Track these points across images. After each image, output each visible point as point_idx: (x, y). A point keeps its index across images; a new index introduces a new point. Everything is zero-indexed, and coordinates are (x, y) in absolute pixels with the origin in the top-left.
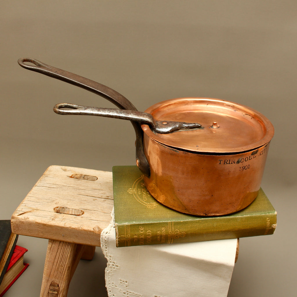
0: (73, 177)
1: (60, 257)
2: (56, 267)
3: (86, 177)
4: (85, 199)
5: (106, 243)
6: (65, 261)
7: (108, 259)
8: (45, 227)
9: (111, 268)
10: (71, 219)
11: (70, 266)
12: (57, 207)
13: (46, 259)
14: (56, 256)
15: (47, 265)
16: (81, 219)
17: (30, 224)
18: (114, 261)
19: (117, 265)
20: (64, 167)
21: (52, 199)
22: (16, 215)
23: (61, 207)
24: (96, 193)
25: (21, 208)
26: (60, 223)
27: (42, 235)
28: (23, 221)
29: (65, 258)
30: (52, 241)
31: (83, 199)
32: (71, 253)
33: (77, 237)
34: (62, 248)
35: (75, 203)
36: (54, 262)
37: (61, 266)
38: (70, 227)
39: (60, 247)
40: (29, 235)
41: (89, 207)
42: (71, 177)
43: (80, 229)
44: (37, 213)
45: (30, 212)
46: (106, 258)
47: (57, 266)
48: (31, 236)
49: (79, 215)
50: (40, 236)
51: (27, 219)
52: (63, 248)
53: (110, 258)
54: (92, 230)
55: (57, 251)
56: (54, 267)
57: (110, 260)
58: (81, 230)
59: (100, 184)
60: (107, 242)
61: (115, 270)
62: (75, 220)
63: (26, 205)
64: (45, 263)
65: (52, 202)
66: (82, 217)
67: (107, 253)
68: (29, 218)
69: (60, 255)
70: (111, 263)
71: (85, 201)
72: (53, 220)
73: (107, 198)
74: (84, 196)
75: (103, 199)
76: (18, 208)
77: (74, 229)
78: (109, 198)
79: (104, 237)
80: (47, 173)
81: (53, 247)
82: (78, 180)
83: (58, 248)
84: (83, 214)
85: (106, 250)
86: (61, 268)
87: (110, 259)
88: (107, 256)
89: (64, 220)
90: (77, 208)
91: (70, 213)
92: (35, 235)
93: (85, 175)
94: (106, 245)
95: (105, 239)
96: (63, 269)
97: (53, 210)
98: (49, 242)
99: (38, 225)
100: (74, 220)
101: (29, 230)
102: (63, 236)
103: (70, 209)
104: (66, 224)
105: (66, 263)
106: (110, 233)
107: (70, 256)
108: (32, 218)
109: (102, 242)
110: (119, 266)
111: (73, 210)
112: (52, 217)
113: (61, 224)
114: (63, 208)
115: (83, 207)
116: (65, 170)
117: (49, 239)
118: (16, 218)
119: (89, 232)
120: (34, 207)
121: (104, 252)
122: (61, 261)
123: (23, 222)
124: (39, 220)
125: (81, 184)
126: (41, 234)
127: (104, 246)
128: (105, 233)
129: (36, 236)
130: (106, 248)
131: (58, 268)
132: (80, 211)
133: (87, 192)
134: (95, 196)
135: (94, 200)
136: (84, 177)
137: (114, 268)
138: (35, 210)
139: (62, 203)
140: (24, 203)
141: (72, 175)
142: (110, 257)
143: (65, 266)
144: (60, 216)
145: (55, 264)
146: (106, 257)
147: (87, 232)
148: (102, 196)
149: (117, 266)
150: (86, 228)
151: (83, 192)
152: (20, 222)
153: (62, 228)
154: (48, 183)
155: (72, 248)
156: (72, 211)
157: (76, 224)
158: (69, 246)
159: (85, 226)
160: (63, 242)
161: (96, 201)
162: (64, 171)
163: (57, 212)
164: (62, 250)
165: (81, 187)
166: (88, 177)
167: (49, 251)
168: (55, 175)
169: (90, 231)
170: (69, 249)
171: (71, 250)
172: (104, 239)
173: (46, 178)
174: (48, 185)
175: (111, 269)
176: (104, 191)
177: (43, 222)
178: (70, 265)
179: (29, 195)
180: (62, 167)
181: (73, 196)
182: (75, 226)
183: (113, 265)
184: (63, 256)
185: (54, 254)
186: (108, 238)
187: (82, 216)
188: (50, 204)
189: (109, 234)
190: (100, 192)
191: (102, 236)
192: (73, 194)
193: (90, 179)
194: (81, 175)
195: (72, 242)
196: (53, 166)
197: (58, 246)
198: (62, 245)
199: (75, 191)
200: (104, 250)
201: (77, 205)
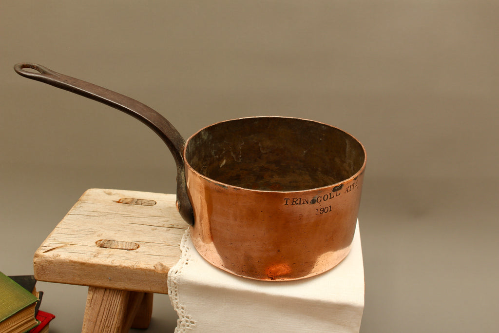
0: (121, 201)
1: (105, 313)
2: (99, 328)
3: (139, 202)
4: (140, 229)
5: (176, 288)
6: (113, 319)
7: (179, 311)
8: (83, 267)
9: (184, 326)
10: (121, 255)
11: (119, 327)
12: (101, 240)
13: (85, 317)
14: (99, 311)
15: (86, 326)
16: (136, 254)
17: (62, 264)
18: (188, 315)
19: (192, 320)
20: (107, 190)
21: (92, 230)
22: (40, 252)
23: (106, 240)
24: (155, 222)
25: (48, 243)
26: (105, 260)
27: (79, 279)
28: (51, 259)
29: (113, 314)
30: (94, 288)
31: (137, 229)
32: (121, 306)
33: (130, 280)
34: (107, 299)
35: (126, 235)
36: (96, 321)
37: (107, 326)
38: (120, 266)
39: (105, 298)
40: (61, 281)
41: (146, 239)
42: (119, 202)
43: (135, 267)
44: (72, 248)
45: (61, 247)
46: (176, 312)
47: (101, 327)
48: (63, 282)
49: (133, 249)
50: (76, 282)
51: (57, 256)
52: (109, 299)
53: (182, 310)
54: (153, 268)
55: (101, 304)
56: (97, 328)
57: (182, 314)
58: (137, 269)
59: (160, 209)
60: (178, 285)
61: (190, 330)
62: (128, 256)
63: (54, 239)
64: (84, 323)
65: (93, 234)
66: (137, 252)
67: (177, 303)
68: (59, 256)
69: (106, 310)
70: (183, 319)
71: (141, 232)
72: (95, 256)
73: (172, 227)
74: (138, 225)
75: (166, 229)
76: (44, 243)
77: (126, 267)
78: (174, 226)
79: (172, 278)
80: (83, 198)
81: (94, 298)
82: (130, 206)
83: (103, 300)
84: (138, 248)
85: (176, 299)
86: (107, 330)
87: (183, 312)
88: (178, 308)
89: (111, 257)
90: (129, 240)
91: (120, 248)
92: (69, 282)
93: (138, 199)
94: (176, 291)
95: (175, 281)
96: (109, 331)
97: (95, 244)
98: (89, 290)
99: (73, 264)
100: (126, 255)
101: (60, 273)
102: (110, 280)
103: (119, 243)
104: (115, 262)
105: (114, 322)
106: (180, 272)
107: (120, 311)
108: (64, 255)
109: (170, 286)
110: (196, 321)
111: (124, 243)
112: (94, 253)
113: (107, 262)
114: (109, 241)
115: (138, 240)
116: (109, 194)
117: (90, 286)
118: (42, 256)
119: (147, 272)
120: (67, 241)
121: (173, 301)
122: (107, 319)
123: (50, 262)
124: (75, 258)
125: (132, 210)
126: (77, 279)
127: (173, 292)
128: (174, 273)
129: (71, 282)
130: (176, 295)
131: (102, 330)
132: (134, 244)
133: (142, 220)
134: (154, 225)
135: (153, 230)
136: (138, 202)
137: (188, 326)
138: (69, 245)
139: (107, 235)
140: (52, 236)
141: (120, 200)
142: (183, 308)
143: (113, 327)
144: (105, 252)
145: (98, 323)
146: (177, 310)
147: (145, 272)
148: (164, 225)
149: (192, 323)
150: (143, 266)
151: (136, 221)
152: (47, 261)
153: (108, 268)
154: (86, 210)
155: (122, 299)
156: (123, 245)
157: (129, 261)
158: (119, 296)
159: (142, 263)
160: (110, 289)
161: (155, 231)
162: (108, 196)
163: (101, 247)
164: (108, 303)
165: (133, 215)
166: (143, 202)
167: (89, 305)
168: (95, 200)
169: (150, 270)
170: (118, 300)
171: (122, 301)
172: (173, 282)
173: (83, 205)
174: (86, 213)
175: (184, 328)
176: (166, 218)
177: (80, 260)
178: (119, 325)
179: (59, 226)
180: (104, 190)
181: (122, 225)
182: (127, 263)
183: (187, 321)
184: (110, 311)
185: (97, 309)
186: (179, 280)
187: (137, 250)
188: (90, 236)
189: (180, 274)
190: (160, 220)
191: (170, 277)
192: (123, 224)
193: (145, 204)
194: (133, 199)
195: (123, 288)
196: (92, 189)
197: (102, 295)
198: (108, 294)
199: (125, 219)
200: (173, 298)
201: (128, 237)
